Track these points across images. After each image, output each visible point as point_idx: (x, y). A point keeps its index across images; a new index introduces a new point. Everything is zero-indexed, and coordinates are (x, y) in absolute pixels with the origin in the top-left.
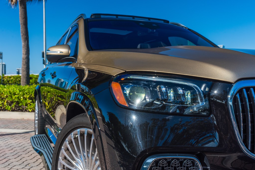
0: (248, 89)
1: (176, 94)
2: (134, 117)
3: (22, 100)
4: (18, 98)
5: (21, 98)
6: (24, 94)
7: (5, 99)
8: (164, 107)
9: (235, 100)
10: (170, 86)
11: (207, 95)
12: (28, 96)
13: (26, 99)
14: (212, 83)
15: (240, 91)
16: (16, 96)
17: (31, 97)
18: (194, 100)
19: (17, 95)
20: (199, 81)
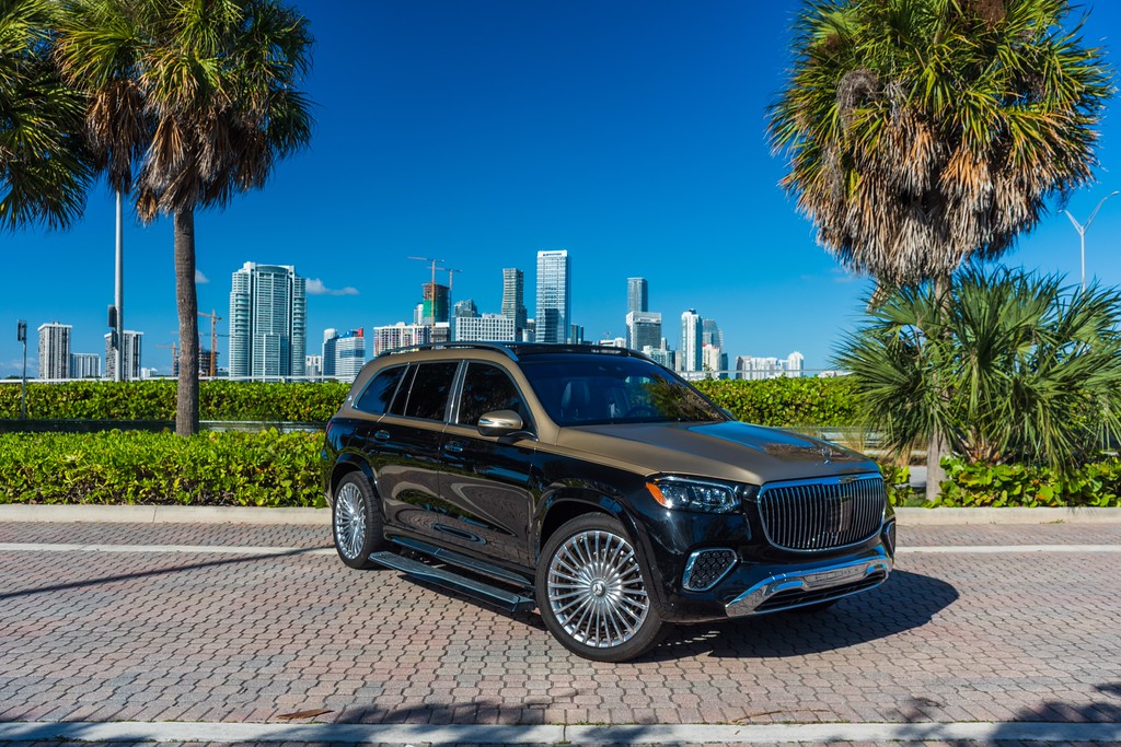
0: (772, 490)
1: (712, 495)
2: (668, 514)
3: (223, 476)
4: (213, 471)
5: (220, 473)
6: (229, 463)
7: (177, 474)
8: (704, 507)
9: (763, 500)
10: (707, 487)
11: (739, 496)
12: (240, 468)
13: (233, 474)
14: (743, 486)
15: (767, 493)
16: (206, 467)
17: (248, 471)
18: (728, 500)
19: (208, 464)
20: (733, 483)
